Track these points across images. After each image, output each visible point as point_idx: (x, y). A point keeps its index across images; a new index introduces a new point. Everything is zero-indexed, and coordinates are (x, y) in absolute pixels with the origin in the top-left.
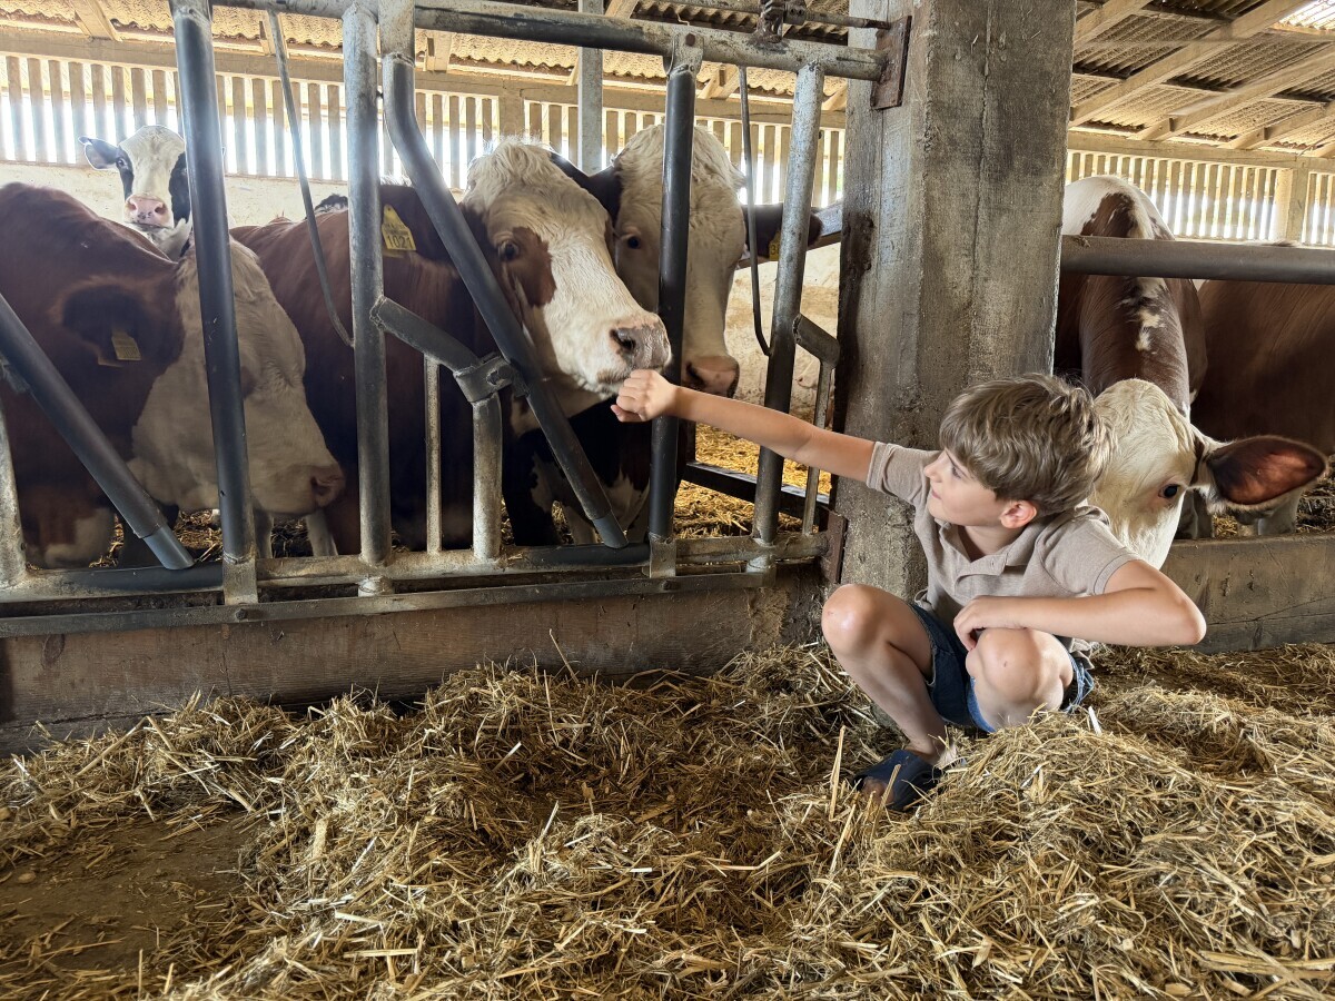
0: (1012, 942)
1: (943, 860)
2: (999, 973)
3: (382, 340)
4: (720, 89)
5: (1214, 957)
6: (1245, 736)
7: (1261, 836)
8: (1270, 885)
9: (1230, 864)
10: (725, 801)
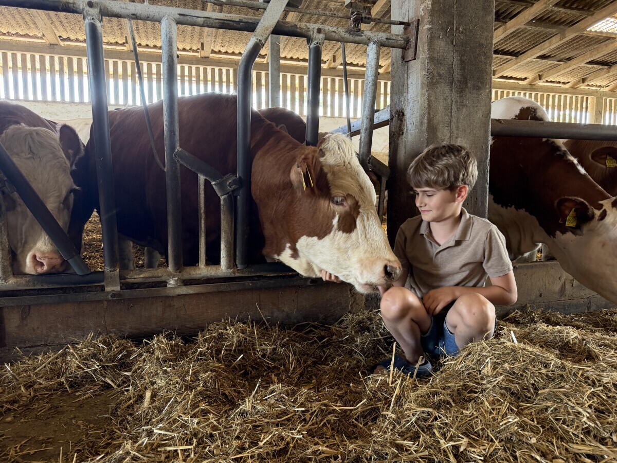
0: (478, 440)
1: (444, 402)
2: (472, 455)
3: (178, 168)
4: (333, 63)
5: (575, 446)
6: (585, 345)
7: (596, 389)
8: (601, 412)
9: (581, 402)
10: (339, 382)
